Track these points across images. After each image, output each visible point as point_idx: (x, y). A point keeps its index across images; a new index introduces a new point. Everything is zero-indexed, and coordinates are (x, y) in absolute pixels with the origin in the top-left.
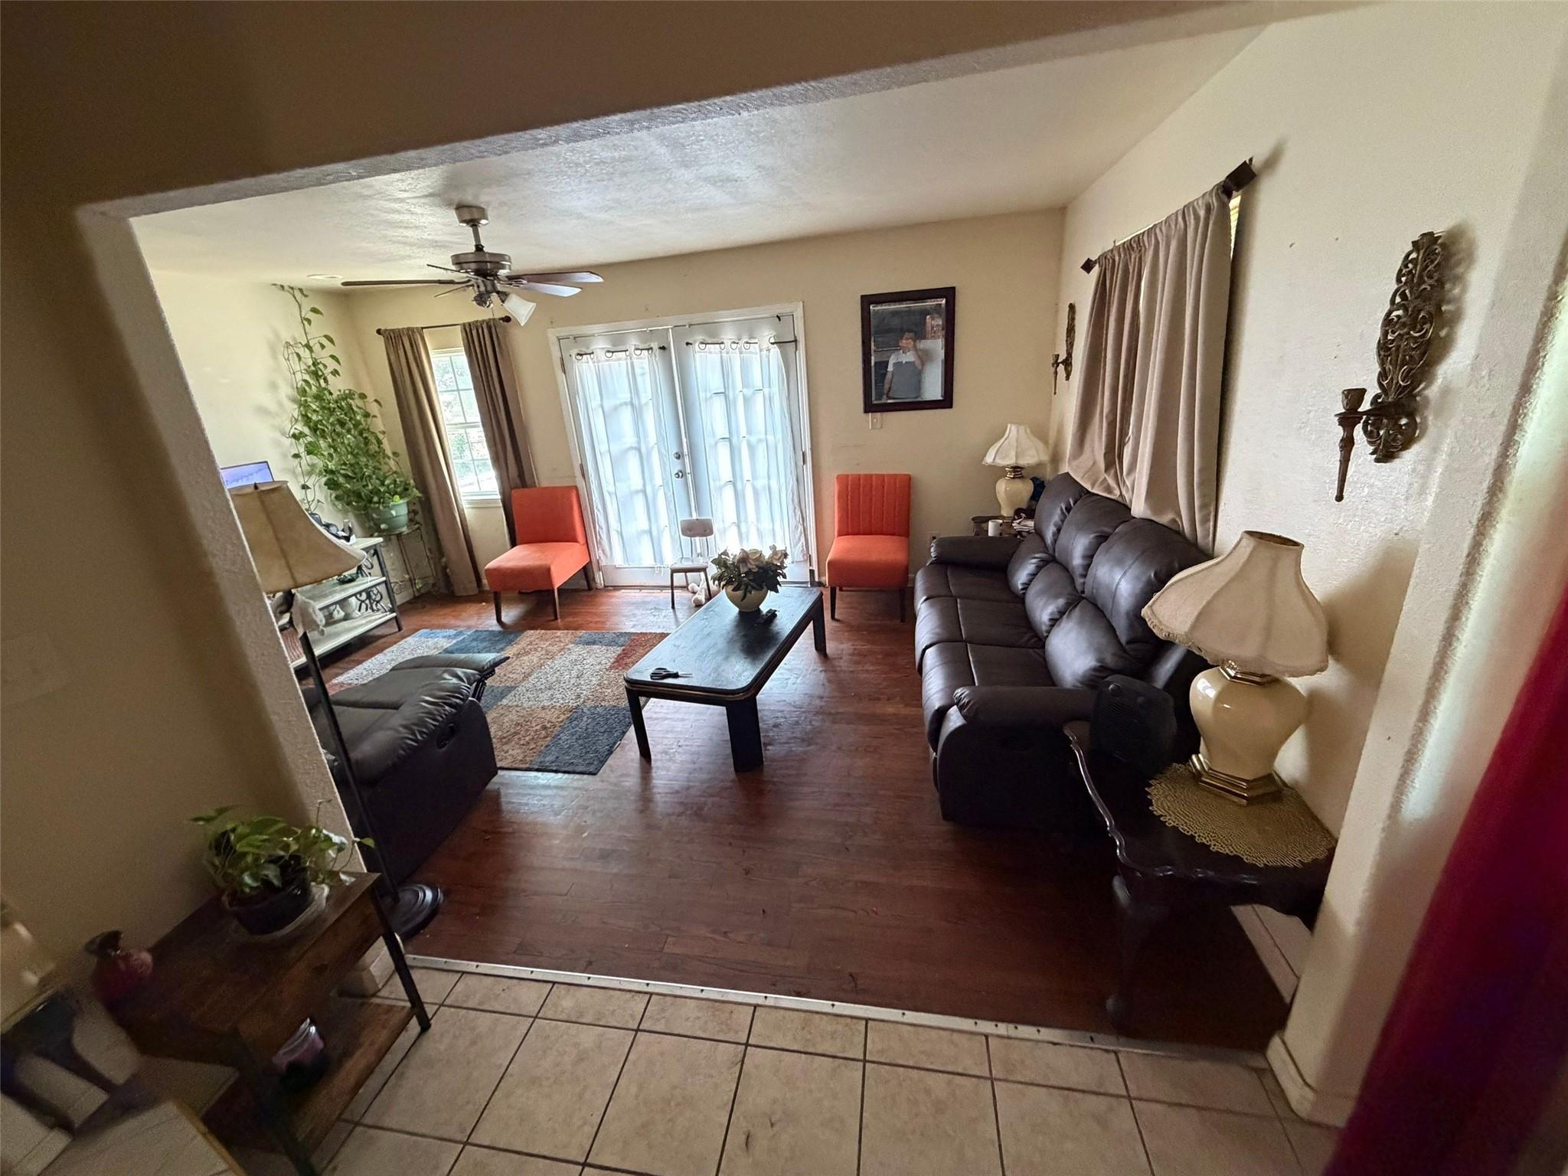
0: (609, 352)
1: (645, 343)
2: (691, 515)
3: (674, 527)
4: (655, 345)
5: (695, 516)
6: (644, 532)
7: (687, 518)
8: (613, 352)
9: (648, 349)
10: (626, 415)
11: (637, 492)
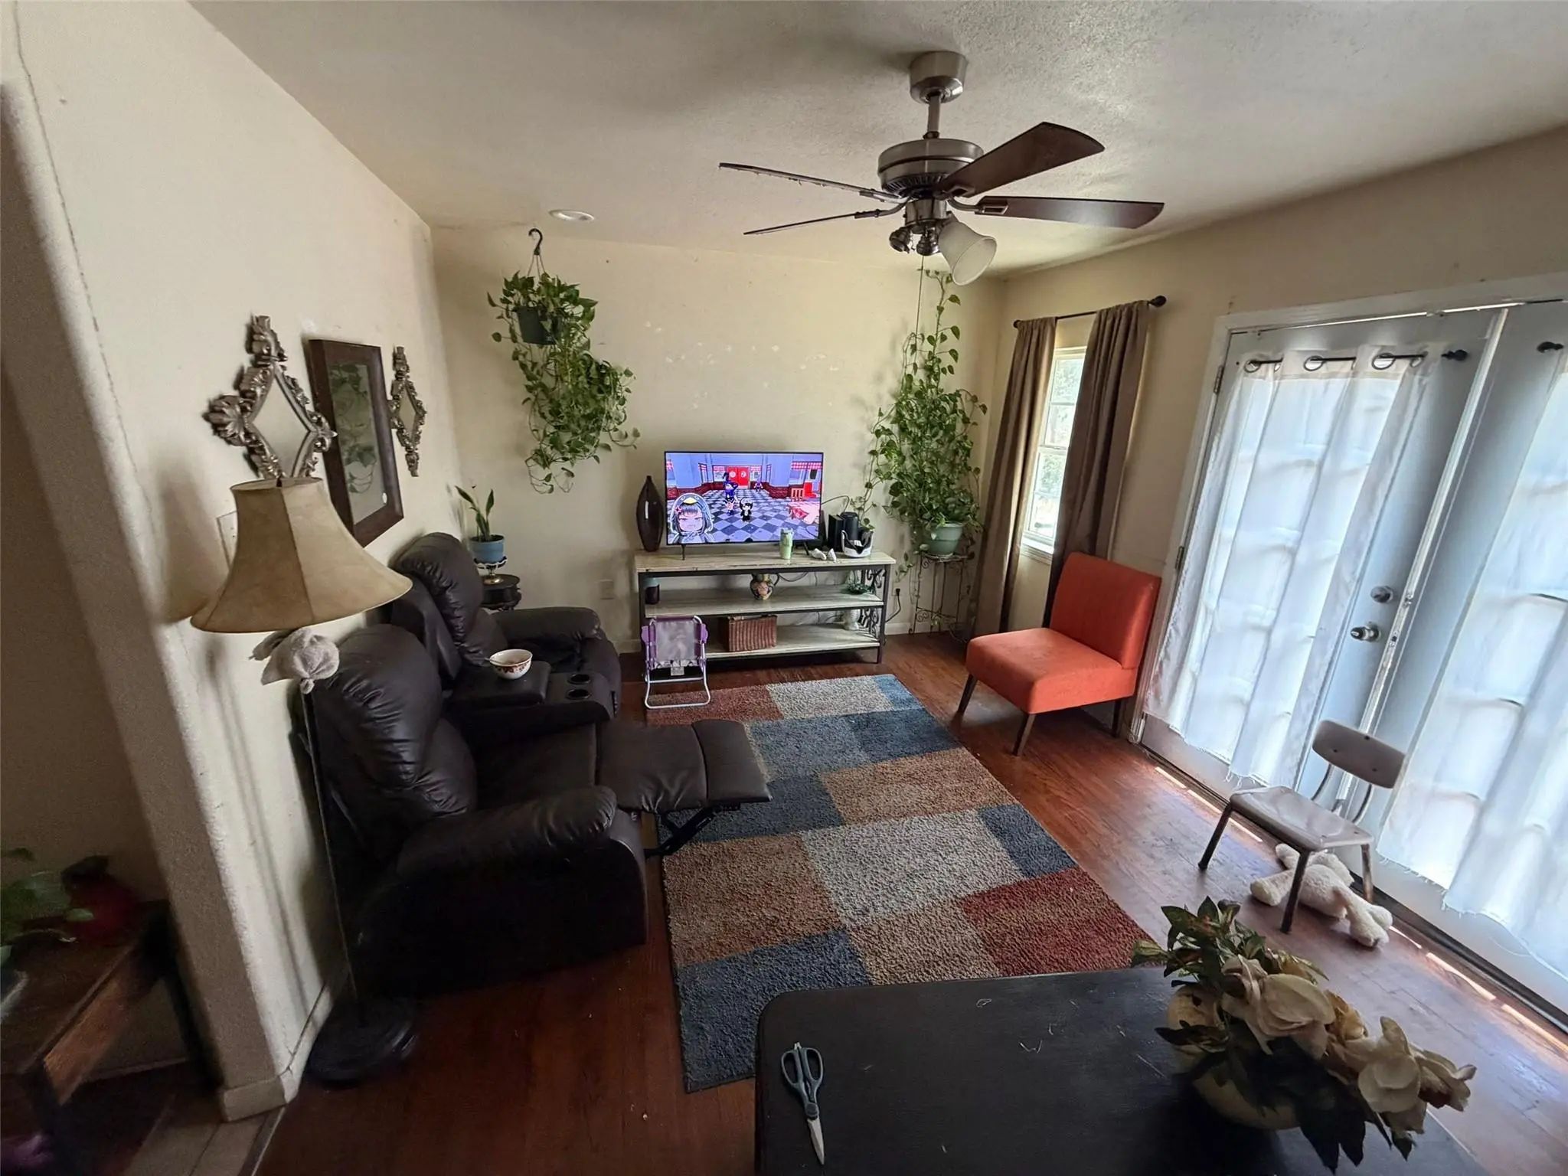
0: (1315, 359)
1: (1410, 343)
2: (1358, 724)
3: (1301, 727)
4: (1436, 348)
5: (1365, 729)
6: (1239, 701)
7: (1344, 720)
8: (1325, 360)
9: (1413, 357)
10: (1300, 484)
11: (1257, 628)
